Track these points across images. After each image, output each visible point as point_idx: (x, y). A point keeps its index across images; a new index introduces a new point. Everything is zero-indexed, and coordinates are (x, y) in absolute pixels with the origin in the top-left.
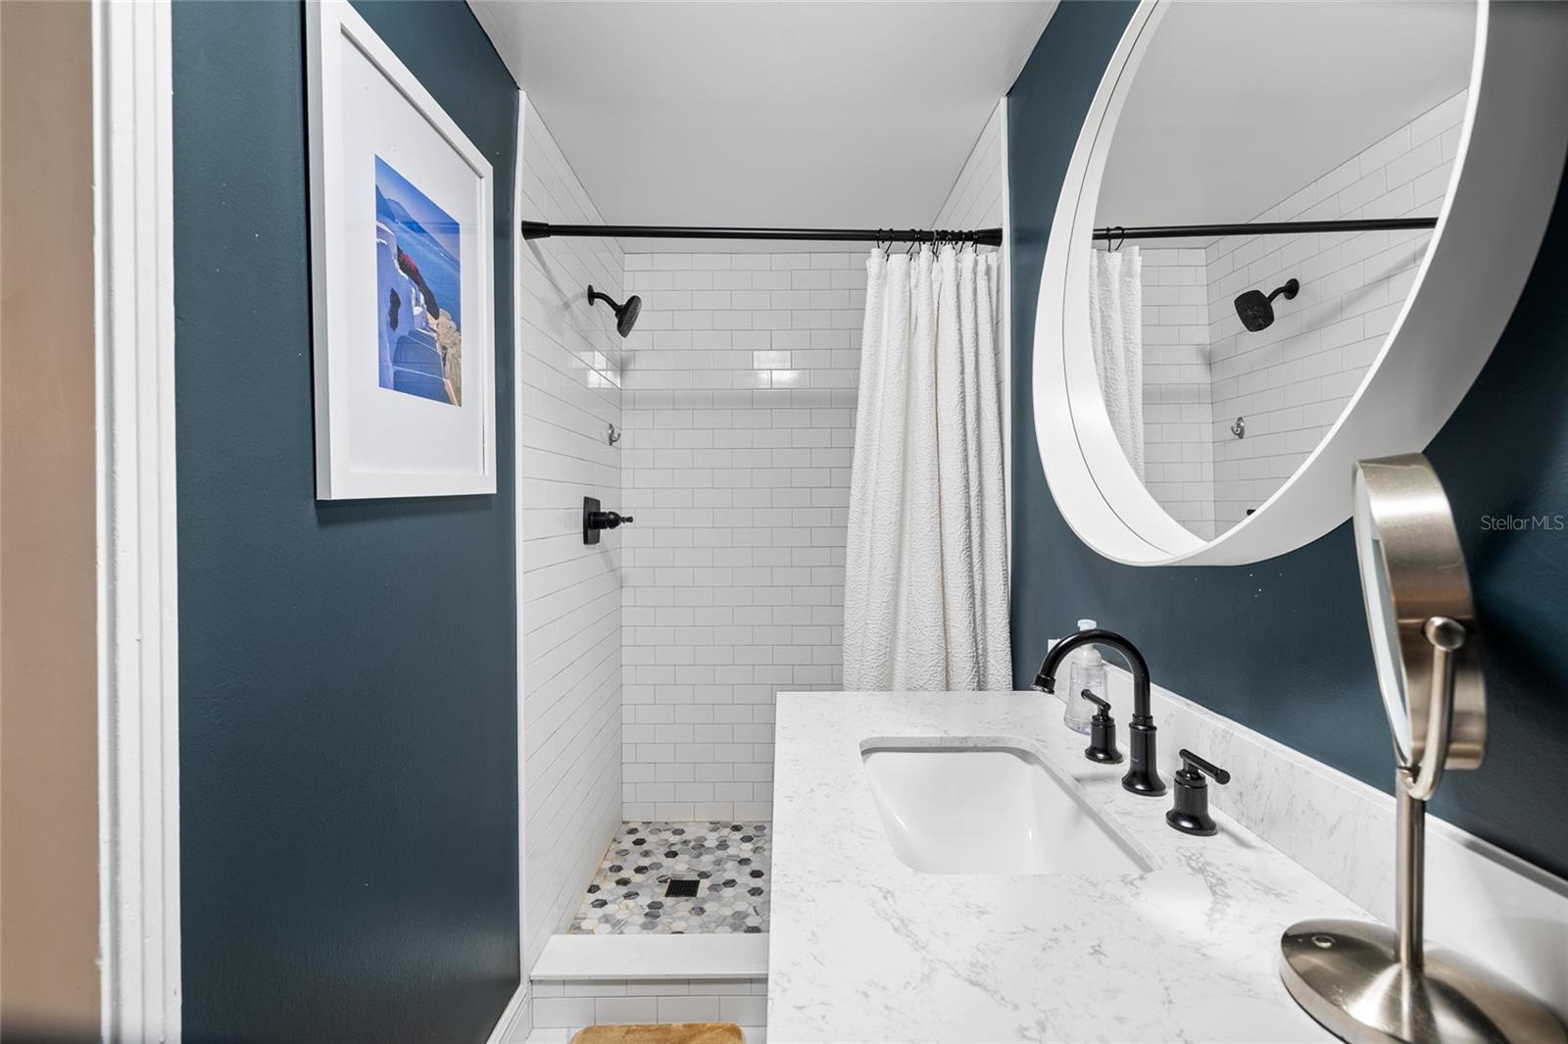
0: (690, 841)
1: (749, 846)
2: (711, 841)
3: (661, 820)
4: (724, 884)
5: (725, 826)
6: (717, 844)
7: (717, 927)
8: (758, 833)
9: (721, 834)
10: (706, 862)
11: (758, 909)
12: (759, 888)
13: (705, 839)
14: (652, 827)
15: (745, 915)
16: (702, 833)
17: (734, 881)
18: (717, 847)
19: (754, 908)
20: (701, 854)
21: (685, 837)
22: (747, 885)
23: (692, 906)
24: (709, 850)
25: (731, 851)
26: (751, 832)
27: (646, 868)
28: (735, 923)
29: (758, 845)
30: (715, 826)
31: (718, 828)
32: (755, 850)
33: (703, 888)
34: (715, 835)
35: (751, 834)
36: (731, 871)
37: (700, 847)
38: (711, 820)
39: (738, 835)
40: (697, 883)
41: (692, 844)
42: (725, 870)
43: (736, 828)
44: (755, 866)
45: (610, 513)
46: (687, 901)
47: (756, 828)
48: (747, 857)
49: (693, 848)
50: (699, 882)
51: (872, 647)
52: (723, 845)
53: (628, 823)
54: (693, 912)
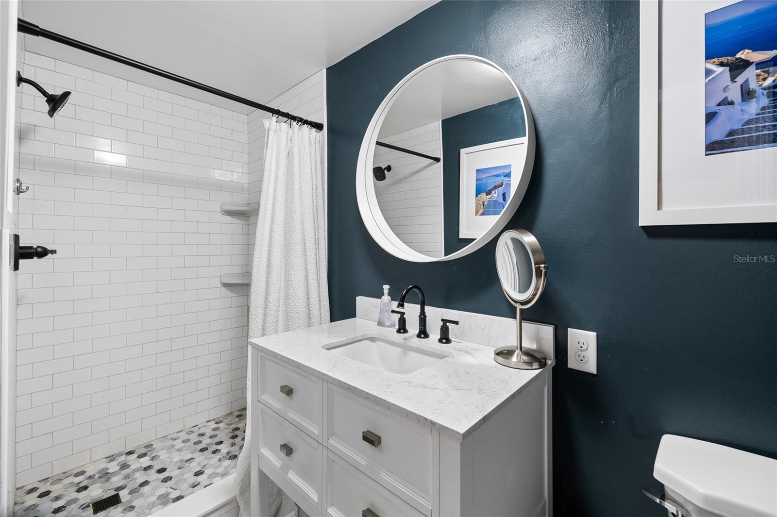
0: (94, 475)
1: (146, 459)
2: (113, 467)
3: (59, 473)
4: (139, 486)
5: (120, 455)
6: (119, 467)
7: (151, 509)
8: (149, 449)
9: (119, 461)
10: (116, 481)
11: (174, 487)
12: (168, 477)
13: (108, 469)
14: (50, 481)
15: (168, 494)
16: (103, 465)
17: (146, 481)
18: (120, 469)
19: (171, 488)
20: (109, 479)
21: (87, 474)
22: (158, 479)
23: (122, 509)
24: (114, 474)
25: (133, 467)
26: (144, 451)
27: (63, 507)
28: (162, 502)
29: (153, 455)
30: (111, 458)
31: (115, 459)
32: (152, 459)
33: (124, 495)
34: (115, 463)
35: (144, 452)
36: (140, 477)
37: (105, 475)
38: (106, 456)
39: (134, 456)
40: (117, 496)
41: (97, 476)
42: (136, 479)
43: (130, 453)
44: (158, 466)
45: (38, 247)
46: (116, 508)
47: (146, 447)
48: (149, 465)
49: (100, 477)
50: (118, 494)
51: (273, 313)
52: (124, 466)
53: (22, 487)
54: (124, 511)
